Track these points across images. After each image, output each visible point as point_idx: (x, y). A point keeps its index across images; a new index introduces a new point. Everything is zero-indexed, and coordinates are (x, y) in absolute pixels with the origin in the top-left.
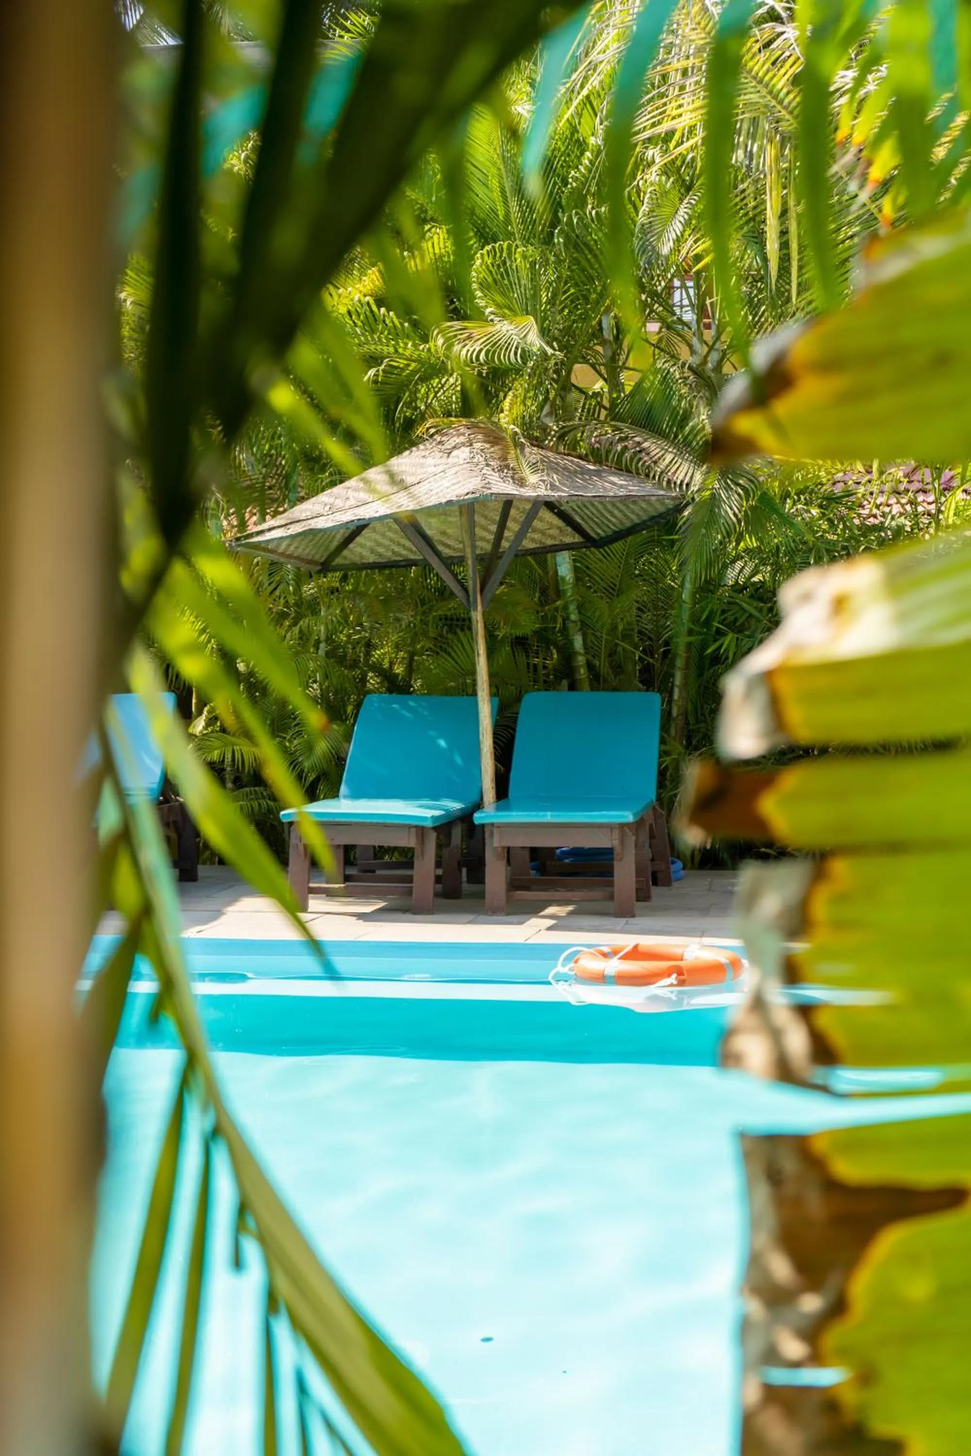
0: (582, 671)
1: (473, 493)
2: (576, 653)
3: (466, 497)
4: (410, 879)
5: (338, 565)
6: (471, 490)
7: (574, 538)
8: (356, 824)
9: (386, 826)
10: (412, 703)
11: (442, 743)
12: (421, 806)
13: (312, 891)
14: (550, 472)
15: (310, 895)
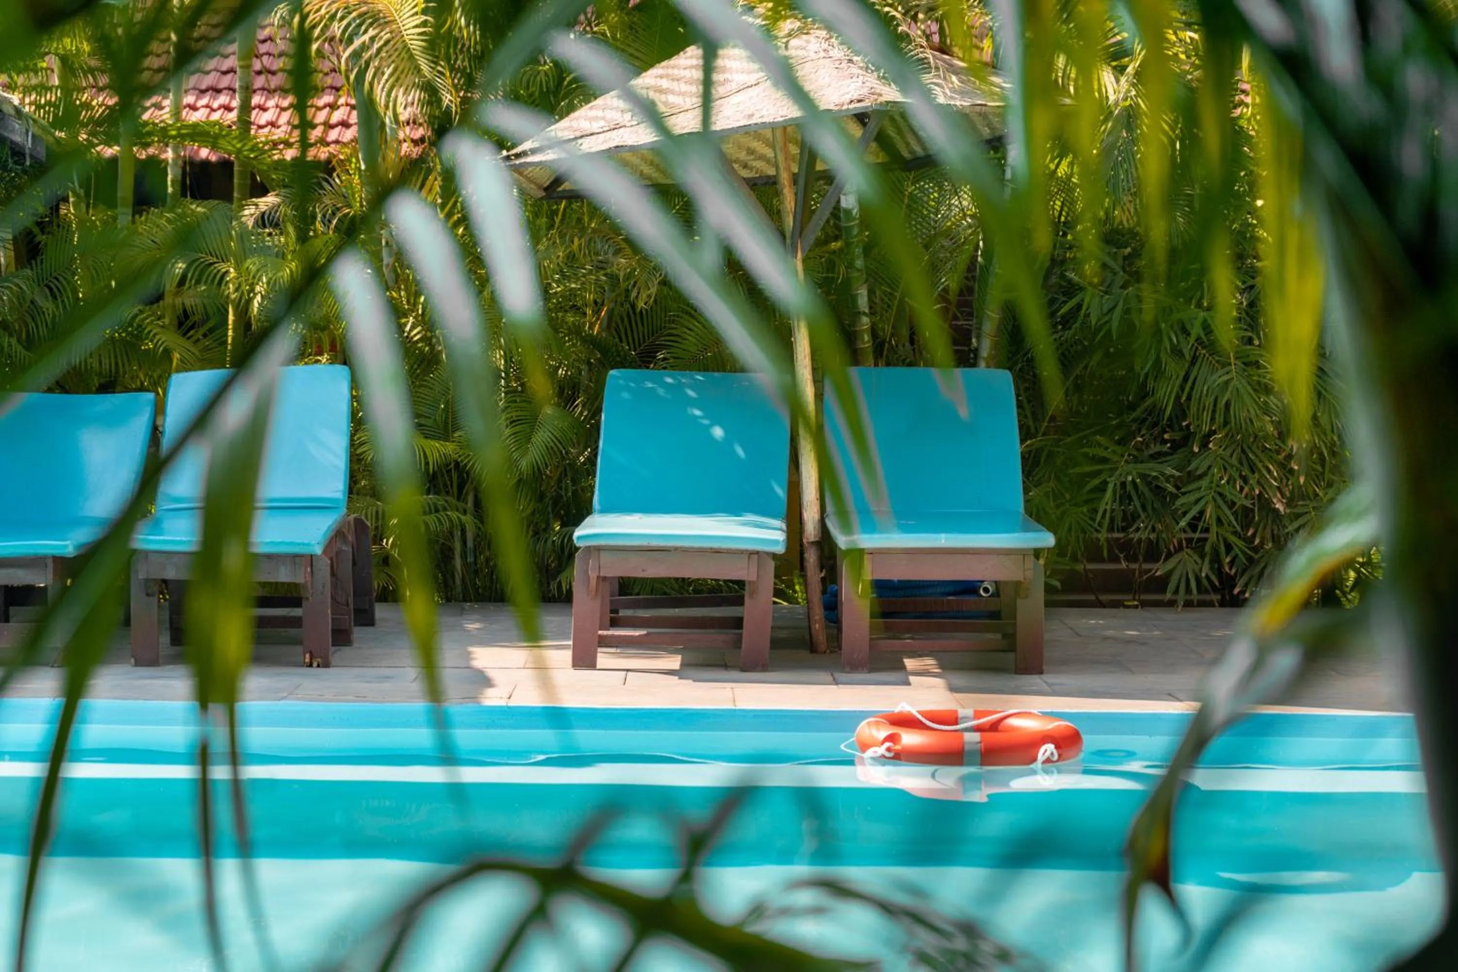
0: (866, 338)
1: (859, 101)
2: (858, 314)
3: (851, 106)
4: (738, 623)
5: (564, 191)
6: (856, 96)
7: (878, 157)
8: (676, 549)
9: (717, 551)
10: (669, 380)
11: (718, 432)
12: (744, 524)
13: (604, 642)
14: (947, 74)
15: (599, 650)
